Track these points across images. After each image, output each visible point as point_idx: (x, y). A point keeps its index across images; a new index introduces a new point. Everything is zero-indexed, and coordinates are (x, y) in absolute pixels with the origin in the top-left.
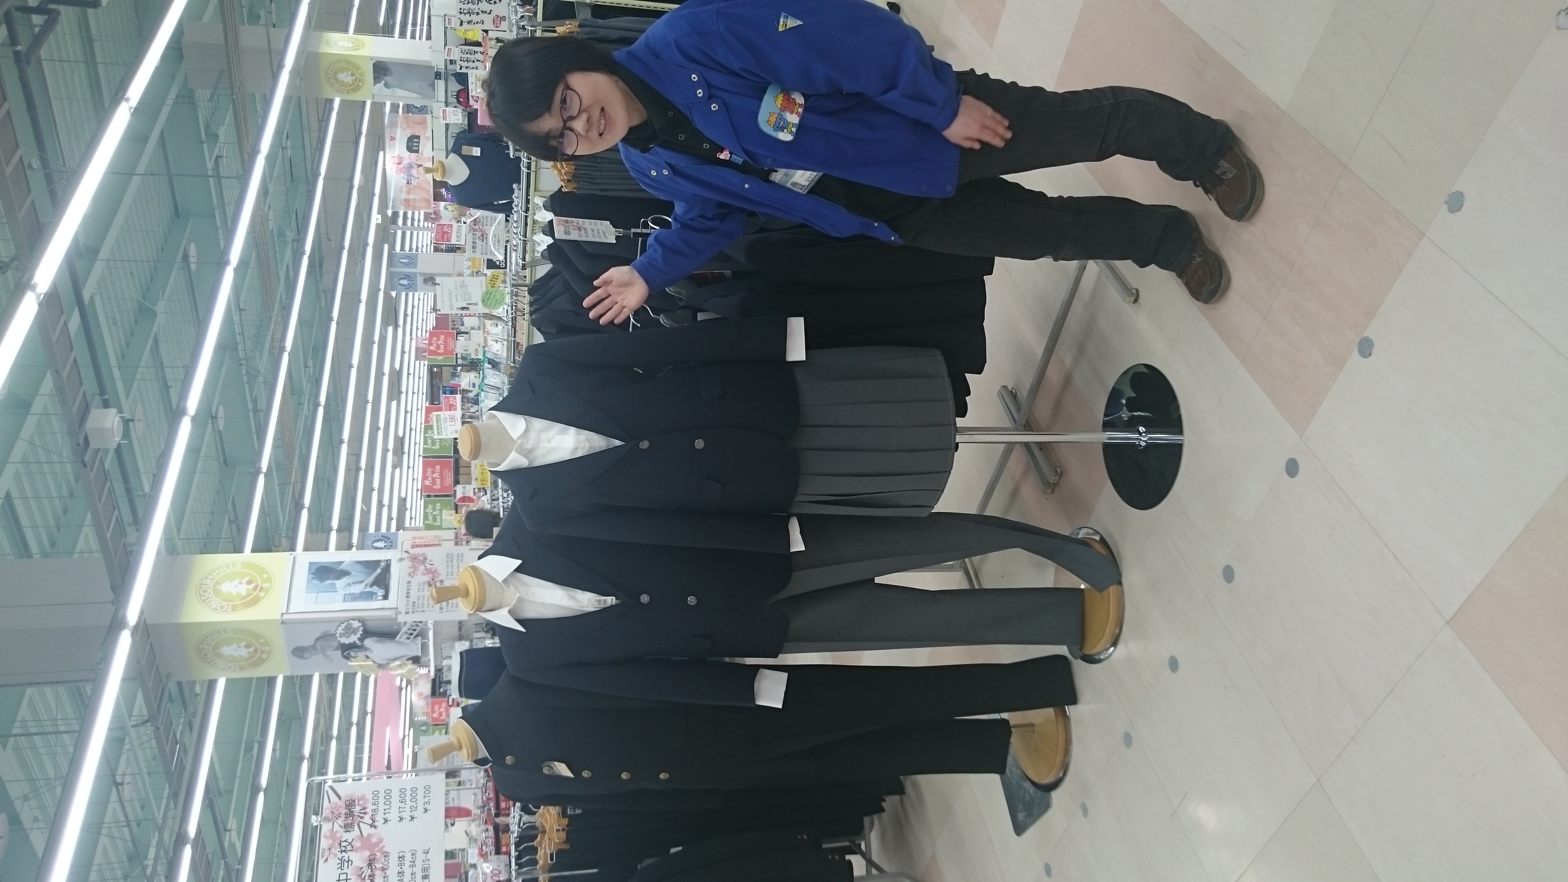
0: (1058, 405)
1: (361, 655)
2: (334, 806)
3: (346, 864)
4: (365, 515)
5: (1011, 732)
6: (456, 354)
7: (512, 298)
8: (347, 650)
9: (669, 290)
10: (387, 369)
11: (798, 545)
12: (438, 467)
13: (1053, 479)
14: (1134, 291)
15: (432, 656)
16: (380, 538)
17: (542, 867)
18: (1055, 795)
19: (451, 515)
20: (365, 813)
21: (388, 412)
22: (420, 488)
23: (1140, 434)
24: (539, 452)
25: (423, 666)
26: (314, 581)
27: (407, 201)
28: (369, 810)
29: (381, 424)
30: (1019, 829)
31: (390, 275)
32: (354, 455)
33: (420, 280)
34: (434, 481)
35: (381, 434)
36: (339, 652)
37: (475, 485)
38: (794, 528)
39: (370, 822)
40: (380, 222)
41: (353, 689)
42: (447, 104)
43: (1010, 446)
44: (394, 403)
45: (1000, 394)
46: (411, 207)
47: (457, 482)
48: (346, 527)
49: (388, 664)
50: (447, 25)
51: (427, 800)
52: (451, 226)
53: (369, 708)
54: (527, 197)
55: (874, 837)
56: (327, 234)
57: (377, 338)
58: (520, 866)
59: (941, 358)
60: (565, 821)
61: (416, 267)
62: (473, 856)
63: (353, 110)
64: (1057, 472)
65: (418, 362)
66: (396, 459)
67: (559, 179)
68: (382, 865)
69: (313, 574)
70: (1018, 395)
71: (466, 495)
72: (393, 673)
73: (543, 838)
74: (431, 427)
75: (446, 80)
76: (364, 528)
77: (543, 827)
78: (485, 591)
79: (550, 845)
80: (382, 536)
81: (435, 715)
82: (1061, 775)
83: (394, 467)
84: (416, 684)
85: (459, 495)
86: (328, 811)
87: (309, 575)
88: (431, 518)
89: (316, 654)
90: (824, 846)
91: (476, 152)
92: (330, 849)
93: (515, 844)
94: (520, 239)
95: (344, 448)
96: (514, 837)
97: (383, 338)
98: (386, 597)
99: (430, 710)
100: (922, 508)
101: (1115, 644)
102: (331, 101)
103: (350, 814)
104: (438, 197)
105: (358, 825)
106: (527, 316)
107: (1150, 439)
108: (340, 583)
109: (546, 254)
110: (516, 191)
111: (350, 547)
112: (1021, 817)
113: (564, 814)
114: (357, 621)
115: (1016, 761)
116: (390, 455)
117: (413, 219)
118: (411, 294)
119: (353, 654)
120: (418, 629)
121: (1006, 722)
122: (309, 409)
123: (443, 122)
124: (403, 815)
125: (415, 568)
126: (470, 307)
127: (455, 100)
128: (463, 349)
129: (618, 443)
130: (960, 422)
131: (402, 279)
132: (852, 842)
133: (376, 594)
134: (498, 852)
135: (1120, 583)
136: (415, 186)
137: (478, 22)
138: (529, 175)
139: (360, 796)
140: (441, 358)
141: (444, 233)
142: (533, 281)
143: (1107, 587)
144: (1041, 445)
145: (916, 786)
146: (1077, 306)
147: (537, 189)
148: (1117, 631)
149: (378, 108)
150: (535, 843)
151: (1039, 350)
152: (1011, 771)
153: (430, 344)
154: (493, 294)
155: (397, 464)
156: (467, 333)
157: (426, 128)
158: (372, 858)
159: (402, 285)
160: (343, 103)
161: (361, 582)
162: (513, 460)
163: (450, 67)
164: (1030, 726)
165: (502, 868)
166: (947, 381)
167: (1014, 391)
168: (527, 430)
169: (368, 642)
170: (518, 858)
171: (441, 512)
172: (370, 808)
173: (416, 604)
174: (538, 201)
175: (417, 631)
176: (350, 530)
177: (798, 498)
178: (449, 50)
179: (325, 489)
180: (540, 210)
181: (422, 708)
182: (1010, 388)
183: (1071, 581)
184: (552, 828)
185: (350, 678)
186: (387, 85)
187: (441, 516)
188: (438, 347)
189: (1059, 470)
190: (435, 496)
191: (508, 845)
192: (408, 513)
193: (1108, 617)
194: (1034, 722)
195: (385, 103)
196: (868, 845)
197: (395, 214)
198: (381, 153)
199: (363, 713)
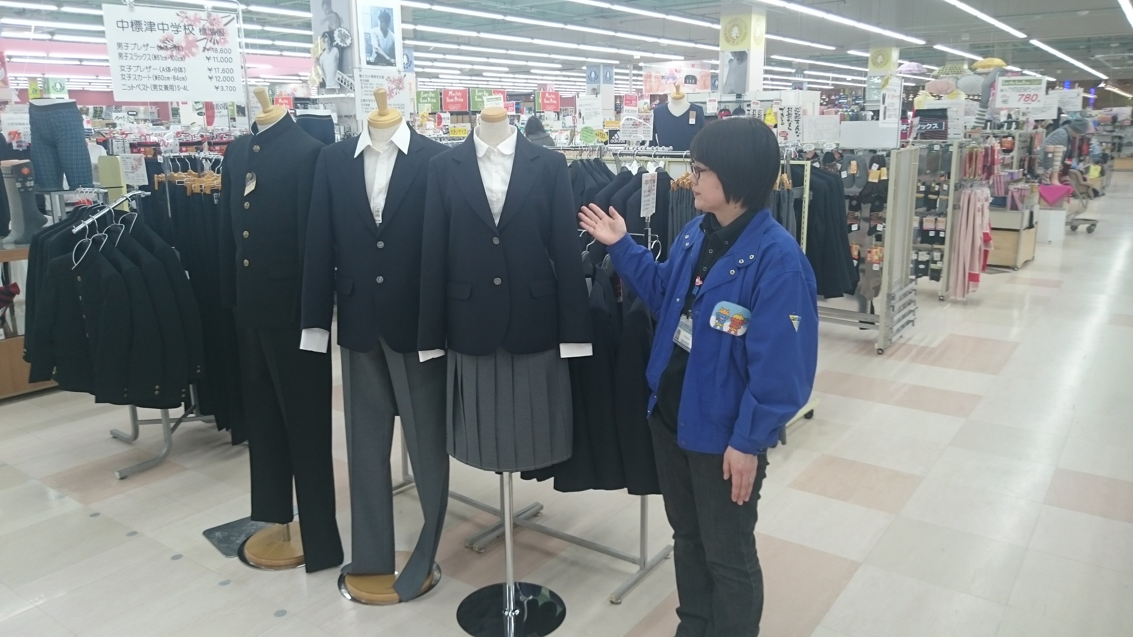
0: (531, 548)
1: (326, 46)
2: (219, 20)
3: (175, 29)
4: (426, 50)
5: (283, 524)
6: (543, 112)
7: (591, 146)
8: (329, 36)
9: (607, 257)
10: (530, 64)
11: (424, 356)
12: (462, 100)
13: (476, 546)
14: (619, 601)
15: (326, 96)
16: (410, 59)
17: (172, 176)
18: (236, 559)
19: (428, 110)
20: (214, 43)
21: (500, 65)
22: (446, 88)
23: (514, 611)
24: (488, 165)
25: (318, 89)
26: (379, 12)
27: (649, 76)
28: (216, 46)
29: (492, 60)
30: (209, 534)
31: (597, 65)
32: (469, 42)
33: (595, 86)
34: (452, 97)
35: (485, 60)
36: (328, 30)
37: (451, 126)
38: (436, 354)
39: (207, 47)
40: (635, 57)
41: (299, 41)
42: (719, 102)
43: (501, 514)
44: (507, 69)
45: (537, 504)
46: (646, 79)
47: (452, 114)
48: (417, 35)
49: (319, 65)
50: (774, 101)
51: (225, 88)
52: (636, 106)
53: (285, 53)
54: (664, 156)
55: (199, 423)
56: (625, 21)
57: (553, 56)
58: (173, 160)
59: (565, 458)
60: (208, 192)
61: (604, 83)
62: (175, 128)
63: (713, 38)
64: (481, 549)
65: (536, 85)
66: (467, 70)
67: (679, 178)
68: (174, 55)
69: (385, 11)
70: (537, 518)
71: (443, 120)
72: (313, 68)
73: (194, 176)
74: (490, 94)
75: (736, 102)
76: (417, 49)
77: (203, 176)
78: (384, 128)
79: (190, 181)
80: (411, 61)
81: (280, 100)
82: (251, 563)
83: (461, 70)
84: (303, 87)
85: (443, 115)
86: (215, 16)
87: (384, 8)
88: (425, 95)
89: (326, 14)
90: (191, 386)
91: (692, 121)
92: (187, 17)
93: (190, 156)
94: (635, 151)
95: (474, 34)
96: (194, 154)
97: (553, 61)
98: (369, 63)
99: (284, 96)
100: (453, 449)
101: (353, 599)
102: (718, 22)
103: (213, 32)
104: (653, 98)
105: (205, 38)
106: (579, 158)
107: (510, 619)
108: (378, 30)
109: (625, 170)
110: (667, 148)
111: (404, 39)
112: (218, 534)
113: (213, 191)
114: (350, 42)
115: (260, 529)
116: (469, 67)
117: (637, 81)
118: (585, 80)
119: (326, 40)
120: (346, 86)
121: (291, 519)
122: (501, 9)
123: (707, 100)
124: (213, 71)
125: (393, 81)
126: (581, 119)
127: (722, 108)
128: (547, 116)
129: (497, 221)
130: (517, 475)
131: (595, 73)
132: (195, 407)
133: (371, 56)
134: (182, 144)
135: (400, 601)
136: (660, 82)
137: (782, 120)
138: (681, 157)
139: (227, 40)
140: (540, 101)
141: (631, 101)
142: (605, 162)
143: (397, 591)
144: (501, 537)
145: (239, 453)
146: (605, 559)
147: (670, 163)
148: (363, 601)
149: (715, 55)
150: (190, 170)
151: (570, 532)
152: (252, 525)
153: (550, 94)
154: (591, 134)
155: (463, 72)
156: (558, 119)
157: (701, 89)
158: (181, 48)
159: (591, 73)
160: (717, 31)
161: (379, 46)
162: (482, 147)
163: (745, 104)
164: (288, 538)
165: (169, 148)
166: (549, 464)
167: (539, 514)
168: (504, 155)
169: (335, 51)
170: (180, 159)
171: (429, 103)
172: (218, 47)
173: (367, 83)
174: (661, 164)
175: (344, 85)
176: (415, 38)
177: (459, 356)
178: (757, 104)
179: (444, 21)
180: (655, 166)
181: (285, 91)
182: (541, 511)
183: (400, 564)
184: (203, 182)
185: (309, 39)
186: (731, 61)
187: (427, 103)
188: (548, 99)
189: (483, 551)
190: (441, 99)
191: (186, 151)
192: (428, 80)
193: (374, 593)
194: (292, 541)
195: (718, 60)
196: (192, 419)
197: (640, 69)
198: (683, 58)
199: (281, 49)
